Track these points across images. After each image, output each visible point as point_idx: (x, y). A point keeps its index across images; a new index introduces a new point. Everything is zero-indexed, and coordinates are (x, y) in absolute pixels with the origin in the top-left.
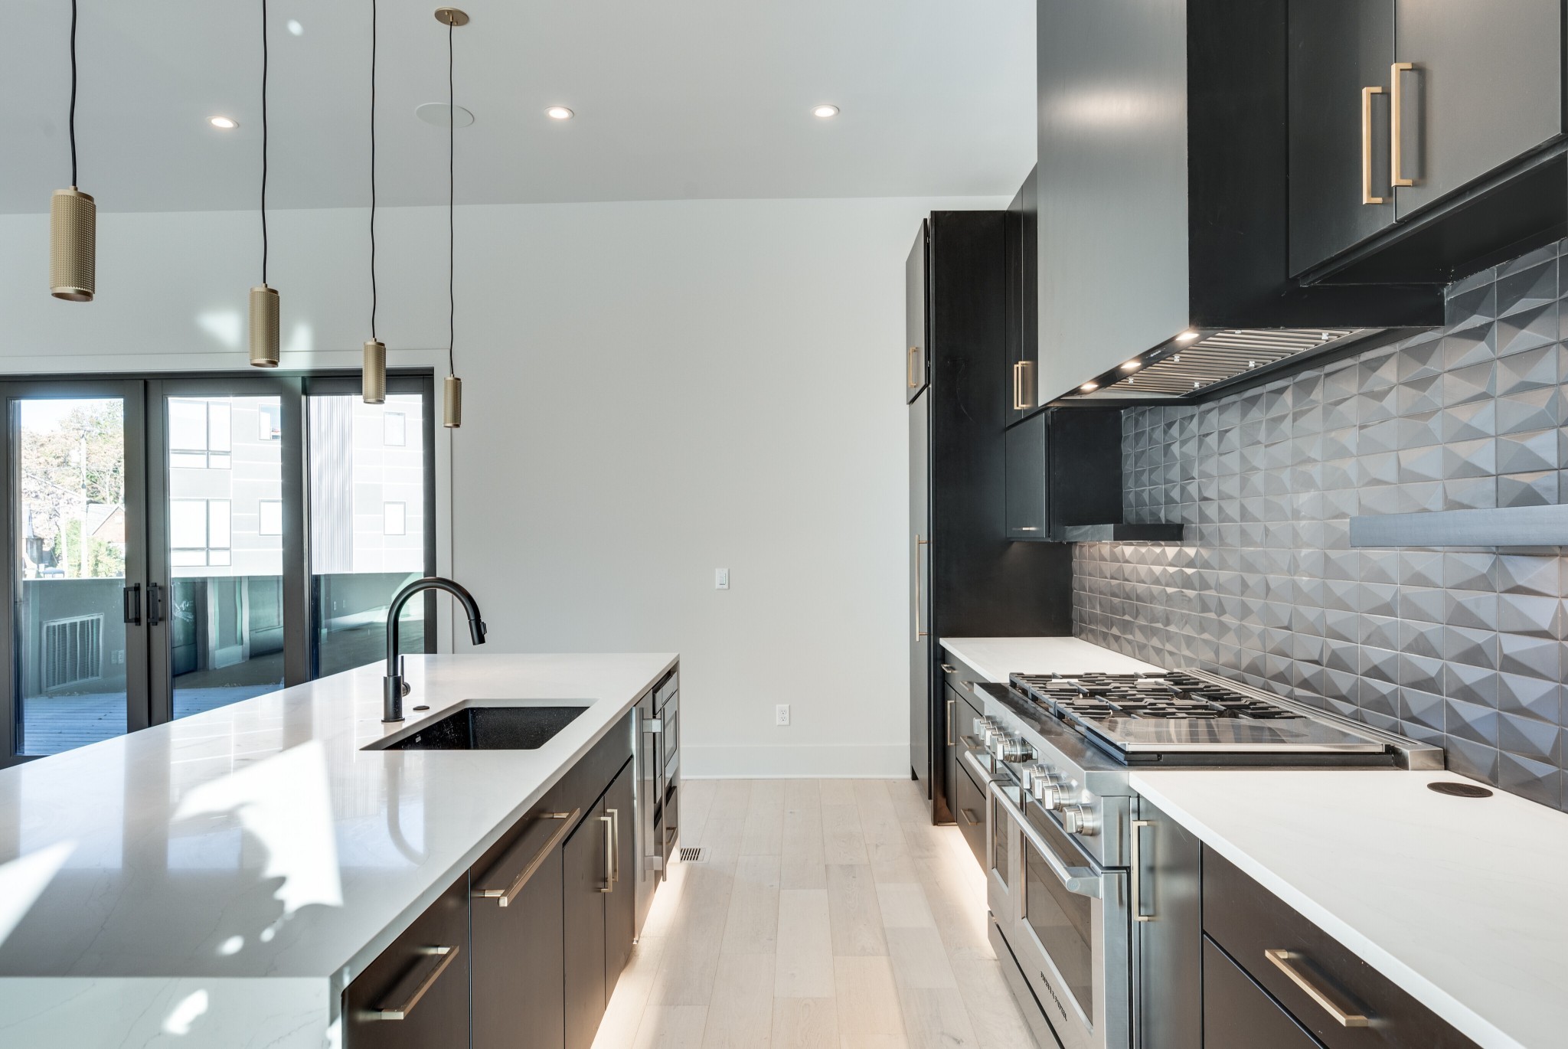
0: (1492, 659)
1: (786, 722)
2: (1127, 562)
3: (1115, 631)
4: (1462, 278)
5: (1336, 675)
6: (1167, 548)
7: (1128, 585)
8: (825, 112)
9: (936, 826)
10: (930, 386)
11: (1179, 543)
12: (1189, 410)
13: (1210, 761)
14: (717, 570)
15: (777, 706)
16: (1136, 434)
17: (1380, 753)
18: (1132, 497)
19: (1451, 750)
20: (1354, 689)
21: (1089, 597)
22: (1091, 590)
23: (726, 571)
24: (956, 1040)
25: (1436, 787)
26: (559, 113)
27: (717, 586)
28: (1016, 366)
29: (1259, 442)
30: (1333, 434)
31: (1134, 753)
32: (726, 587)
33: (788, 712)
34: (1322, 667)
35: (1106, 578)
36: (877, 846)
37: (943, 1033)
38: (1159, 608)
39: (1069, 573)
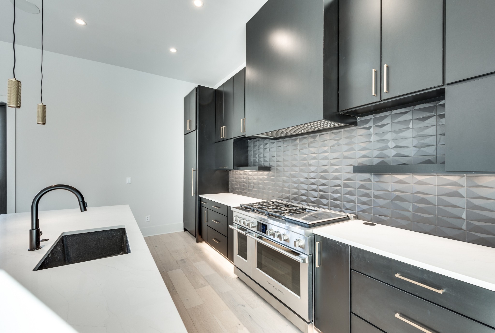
0: (371, 196)
1: (149, 221)
2: (250, 175)
3: (245, 191)
4: (363, 116)
5: (322, 200)
6: (264, 172)
7: (250, 181)
8: (173, 50)
9: (198, 243)
10: (197, 130)
11: (269, 171)
12: (273, 141)
13: (322, 224)
14: (127, 178)
15: (146, 216)
16: (253, 146)
17: (346, 217)
18: (252, 160)
19: (358, 215)
20: (328, 203)
21: (236, 184)
22: (236, 182)
23: (130, 178)
24: (243, 306)
25: (364, 223)
26: (80, 22)
27: (127, 183)
28: (221, 127)
29: (297, 149)
30: (322, 148)
31: (310, 224)
32: (130, 183)
33: (149, 217)
34: (317, 199)
35: (242, 179)
36: (186, 252)
37: (239, 305)
38: (261, 186)
39: (228, 178)
